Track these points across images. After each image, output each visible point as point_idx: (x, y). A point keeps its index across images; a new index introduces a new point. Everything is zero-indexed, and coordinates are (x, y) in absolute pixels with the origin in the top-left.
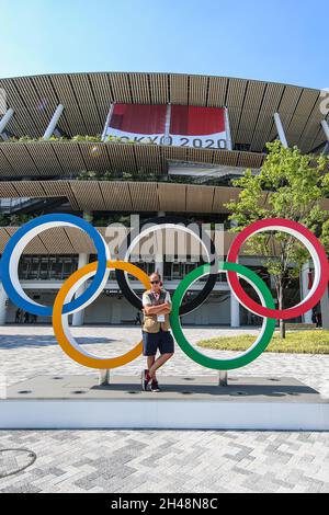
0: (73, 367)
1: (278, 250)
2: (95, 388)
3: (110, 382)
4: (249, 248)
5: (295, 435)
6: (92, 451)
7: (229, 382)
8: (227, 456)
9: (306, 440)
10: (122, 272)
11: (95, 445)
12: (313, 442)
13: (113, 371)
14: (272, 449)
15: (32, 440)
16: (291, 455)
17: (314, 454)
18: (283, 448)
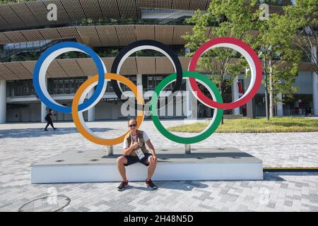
0: (90, 145)
1: (219, 67)
2: (104, 157)
3: (114, 153)
4: (199, 67)
5: (238, 183)
6: (105, 196)
7: (192, 152)
8: (194, 197)
9: (246, 186)
10: (116, 81)
11: (108, 192)
12: (251, 188)
13: (115, 147)
14: (224, 192)
15: (68, 190)
16: (238, 196)
17: (253, 195)
18: (231, 191)
